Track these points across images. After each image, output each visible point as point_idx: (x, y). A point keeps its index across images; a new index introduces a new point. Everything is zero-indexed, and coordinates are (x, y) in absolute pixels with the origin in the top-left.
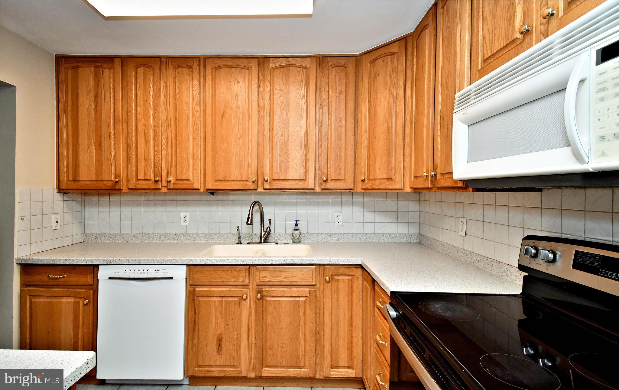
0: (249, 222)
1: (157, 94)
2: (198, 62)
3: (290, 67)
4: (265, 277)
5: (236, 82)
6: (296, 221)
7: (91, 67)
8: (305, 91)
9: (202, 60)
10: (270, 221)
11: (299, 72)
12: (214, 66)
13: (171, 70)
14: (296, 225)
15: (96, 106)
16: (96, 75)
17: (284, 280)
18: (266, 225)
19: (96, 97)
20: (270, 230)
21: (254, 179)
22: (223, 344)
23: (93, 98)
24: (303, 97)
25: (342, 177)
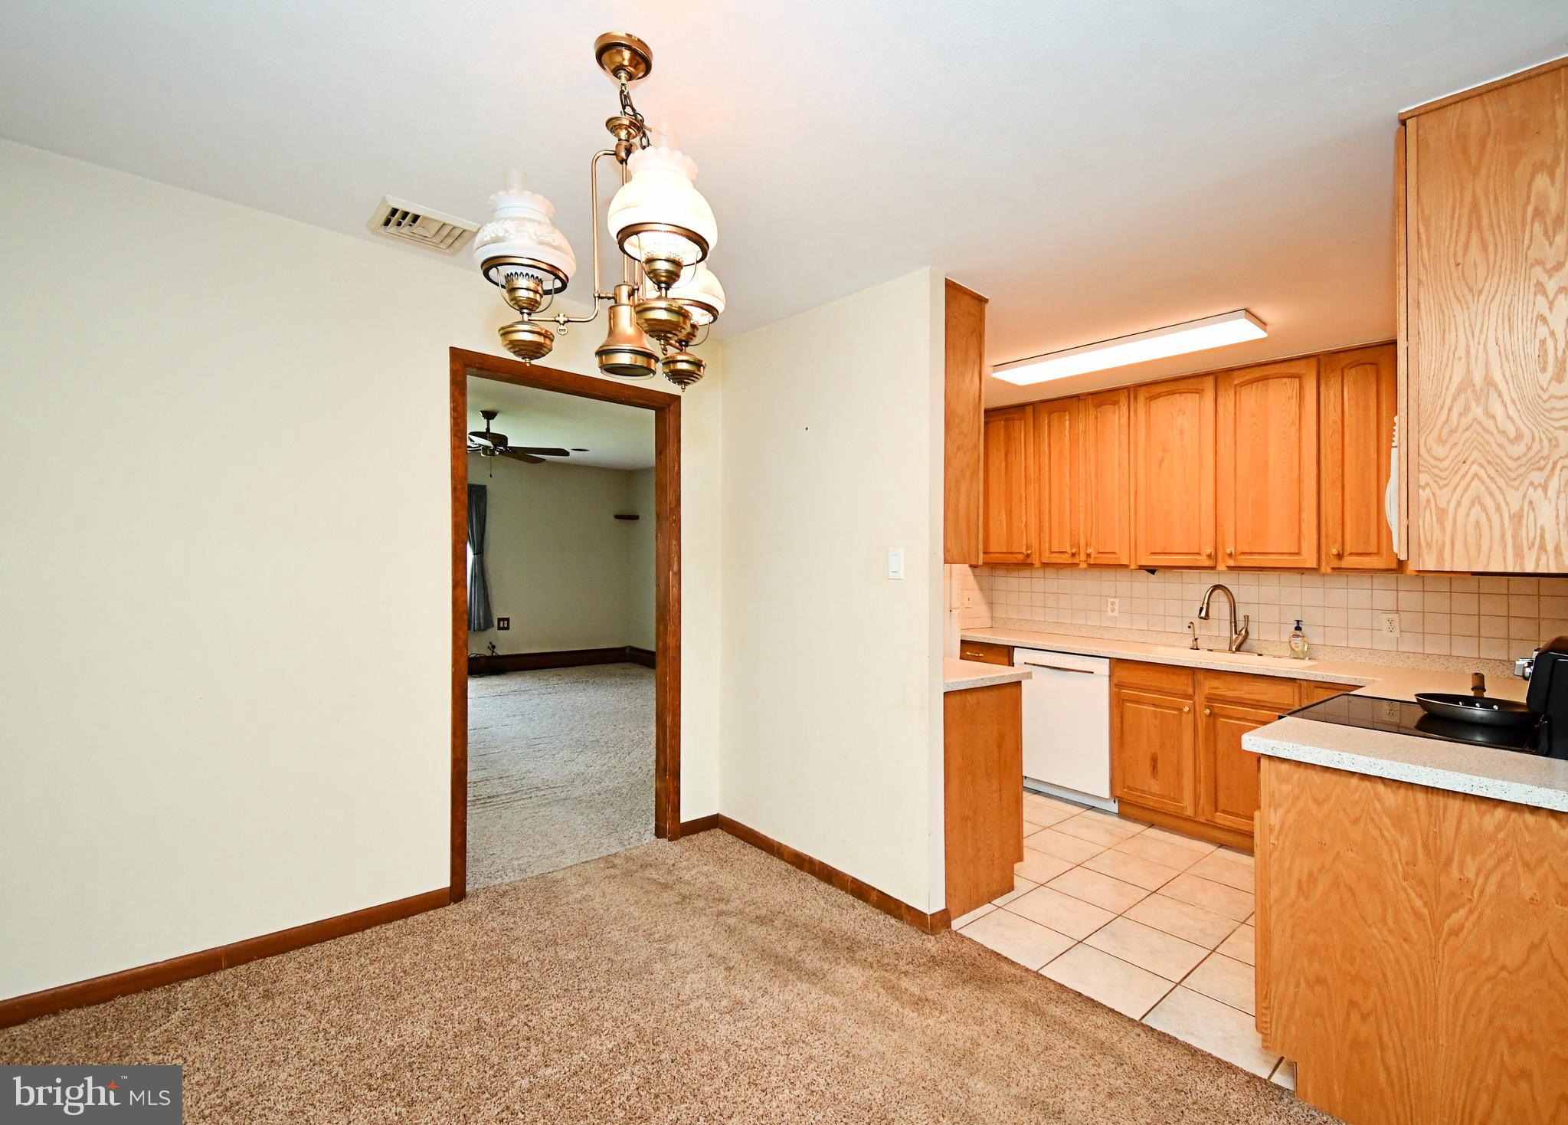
0: (1203, 614)
1: (1074, 442)
2: (1126, 394)
3: (1268, 379)
4: (1217, 688)
5: (1181, 413)
6: (1298, 621)
7: (1001, 420)
8: (1296, 414)
9: (1132, 390)
10: (1247, 618)
11: (1285, 384)
12: (1147, 395)
13: (1092, 411)
14: (1298, 628)
15: (1006, 467)
16: (1007, 429)
17: (1247, 696)
18: (1241, 625)
19: (1006, 455)
20: (1247, 632)
21: (1208, 551)
22: (1159, 766)
23: (1003, 456)
24: (1293, 423)
25: (1374, 550)
